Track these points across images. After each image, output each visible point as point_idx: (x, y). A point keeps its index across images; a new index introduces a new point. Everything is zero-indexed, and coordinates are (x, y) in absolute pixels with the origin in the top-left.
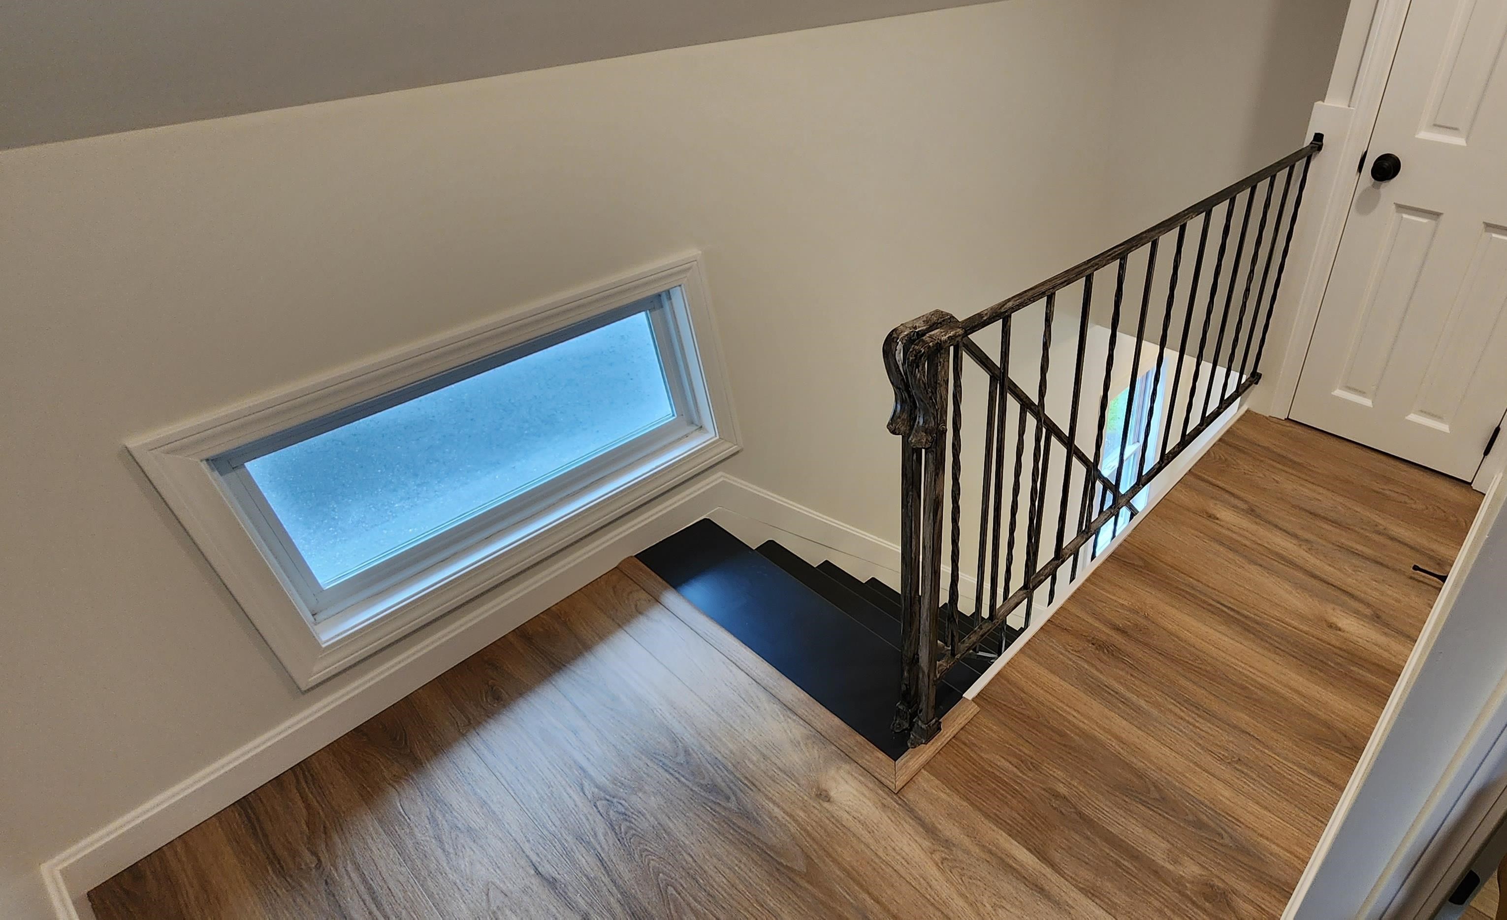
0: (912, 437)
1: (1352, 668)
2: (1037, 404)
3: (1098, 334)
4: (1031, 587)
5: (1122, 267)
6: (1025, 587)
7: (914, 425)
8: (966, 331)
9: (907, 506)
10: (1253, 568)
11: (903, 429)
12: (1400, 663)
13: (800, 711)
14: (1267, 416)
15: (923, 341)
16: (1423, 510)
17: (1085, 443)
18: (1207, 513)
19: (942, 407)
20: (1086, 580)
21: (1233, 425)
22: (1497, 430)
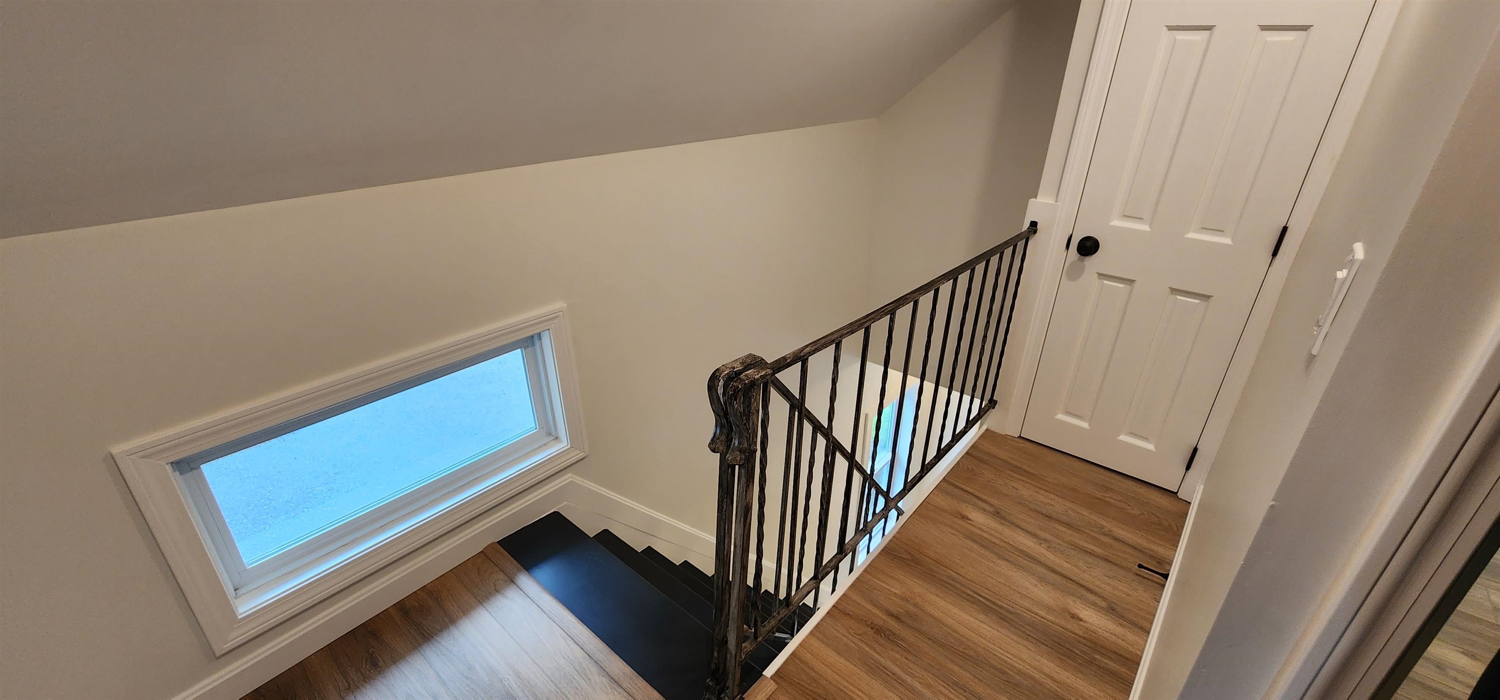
0: (728, 455)
1: (1097, 656)
2: (826, 427)
3: (874, 370)
4: (820, 578)
5: (892, 321)
6: (815, 577)
7: (730, 445)
8: (774, 371)
9: (722, 511)
10: (1002, 563)
11: (721, 448)
12: (1139, 653)
13: (625, 685)
14: (1004, 434)
15: (740, 379)
16: (1140, 515)
17: (863, 458)
18: (961, 514)
19: (754, 431)
20: (864, 571)
21: (976, 442)
22: (1195, 450)
